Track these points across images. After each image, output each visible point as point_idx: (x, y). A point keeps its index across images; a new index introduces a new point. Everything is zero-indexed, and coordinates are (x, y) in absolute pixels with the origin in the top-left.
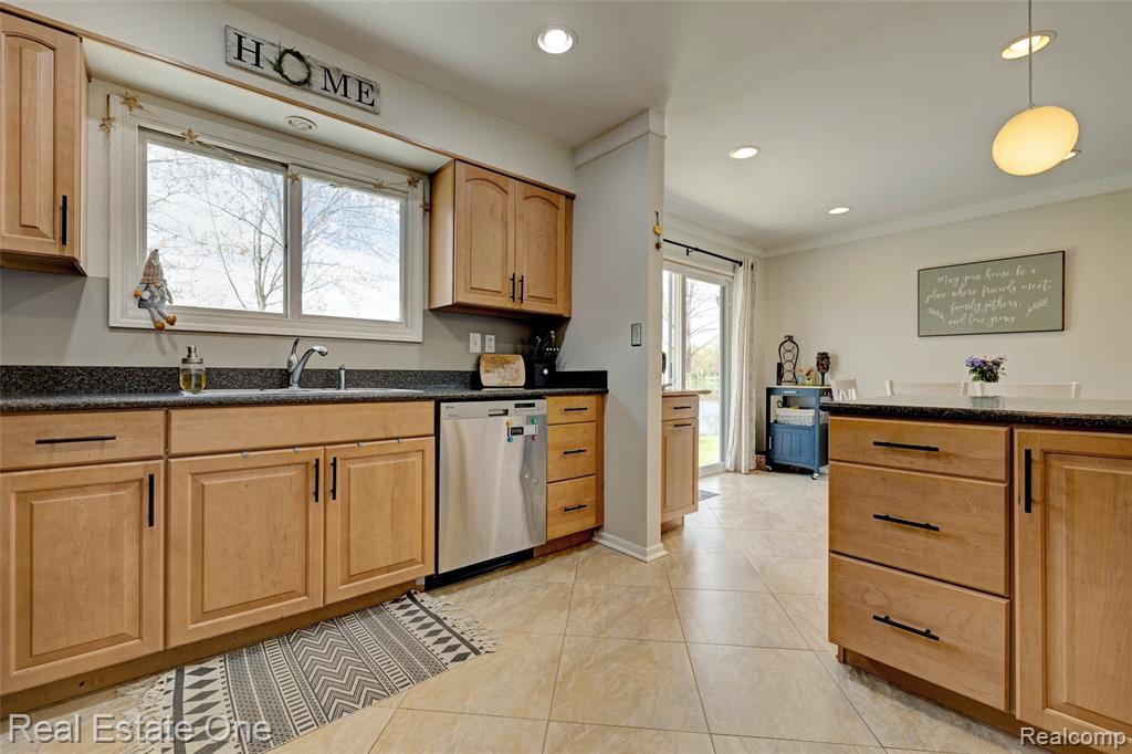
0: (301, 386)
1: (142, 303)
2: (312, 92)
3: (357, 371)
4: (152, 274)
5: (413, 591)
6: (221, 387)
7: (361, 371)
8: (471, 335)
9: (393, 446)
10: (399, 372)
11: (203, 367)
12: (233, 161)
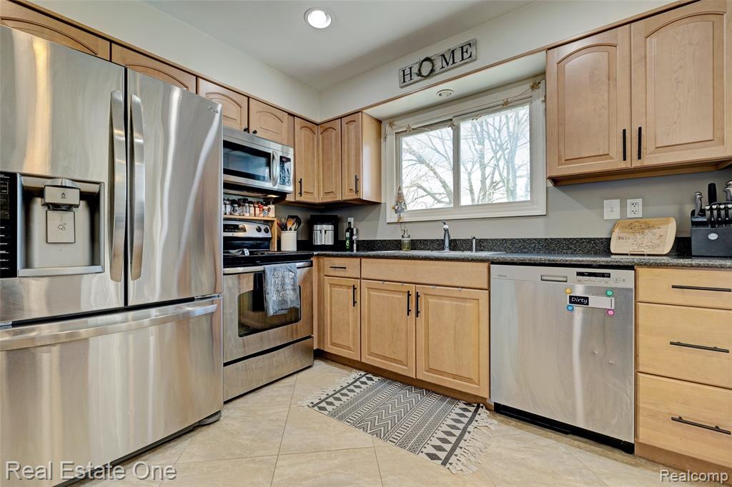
0: (450, 249)
1: (396, 211)
2: (438, 74)
3: (491, 239)
4: (400, 198)
5: (481, 405)
6: (422, 249)
7: (494, 240)
8: (605, 201)
9: (455, 292)
10: (524, 240)
11: (410, 239)
12: (426, 131)
